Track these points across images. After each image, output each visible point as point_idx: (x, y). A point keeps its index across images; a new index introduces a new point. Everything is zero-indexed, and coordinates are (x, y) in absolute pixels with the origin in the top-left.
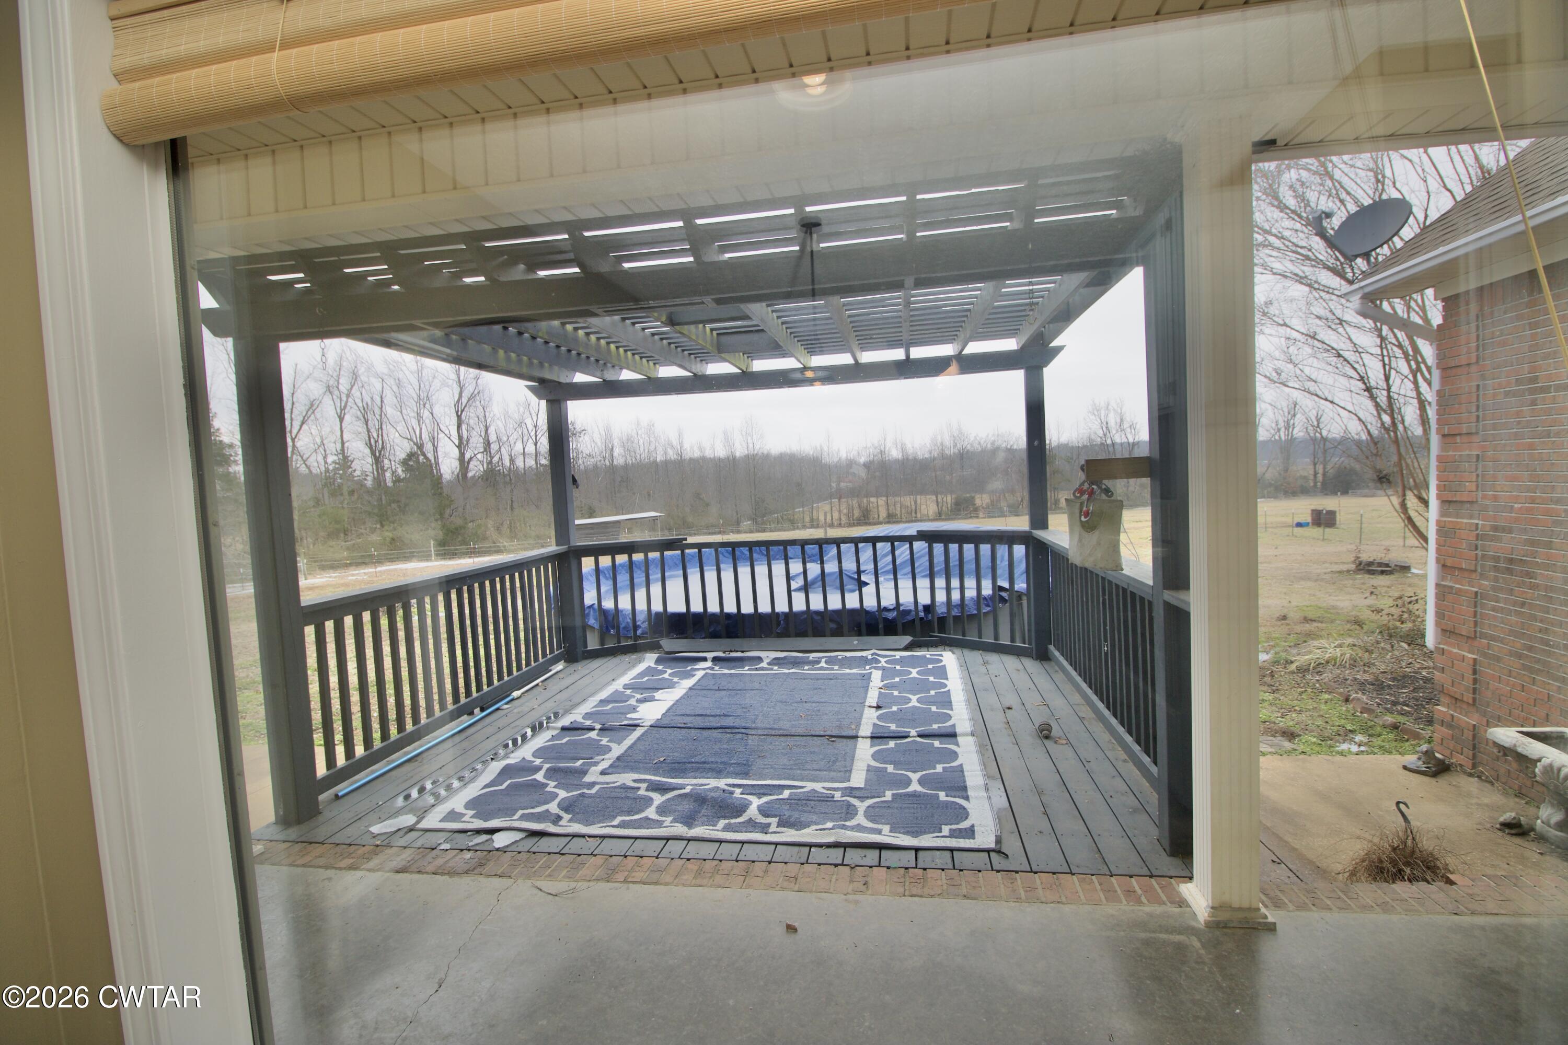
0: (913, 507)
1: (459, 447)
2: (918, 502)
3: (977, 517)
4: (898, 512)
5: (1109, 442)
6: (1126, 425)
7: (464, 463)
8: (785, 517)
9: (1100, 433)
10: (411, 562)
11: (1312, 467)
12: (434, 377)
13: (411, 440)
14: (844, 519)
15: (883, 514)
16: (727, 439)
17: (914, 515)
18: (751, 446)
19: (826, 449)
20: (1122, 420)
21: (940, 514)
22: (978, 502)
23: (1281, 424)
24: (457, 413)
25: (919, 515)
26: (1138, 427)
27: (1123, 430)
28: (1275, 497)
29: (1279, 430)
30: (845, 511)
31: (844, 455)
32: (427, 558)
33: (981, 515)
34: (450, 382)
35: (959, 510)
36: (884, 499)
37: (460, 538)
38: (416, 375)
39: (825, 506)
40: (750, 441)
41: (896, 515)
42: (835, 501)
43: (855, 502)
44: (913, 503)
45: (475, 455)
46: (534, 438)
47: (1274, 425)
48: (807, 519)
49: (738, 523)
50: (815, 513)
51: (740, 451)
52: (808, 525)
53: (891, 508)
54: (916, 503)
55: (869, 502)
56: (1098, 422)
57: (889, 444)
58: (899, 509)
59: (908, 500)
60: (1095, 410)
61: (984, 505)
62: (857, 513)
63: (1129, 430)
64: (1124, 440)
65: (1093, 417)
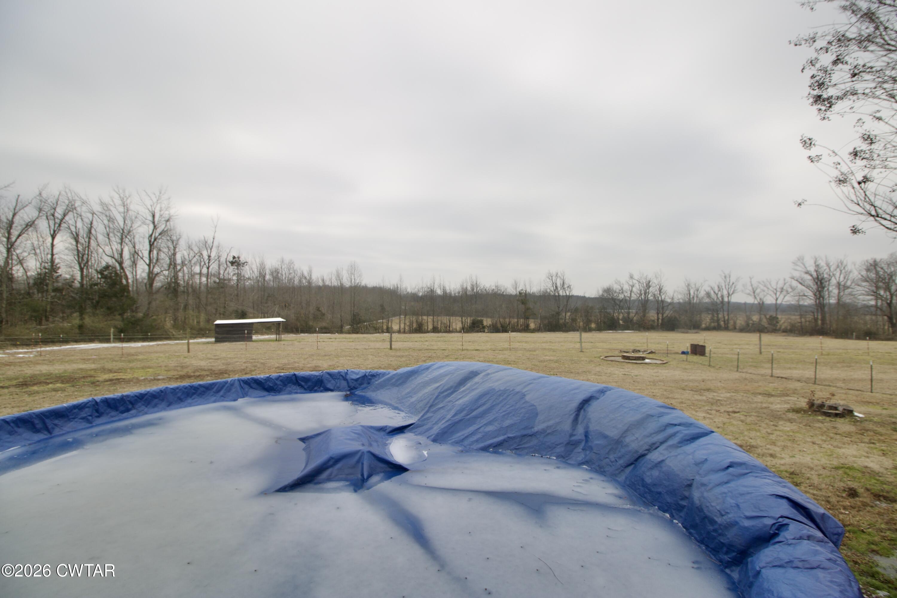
0: (448, 324)
1: (149, 265)
2: (451, 321)
3: (484, 332)
4: (439, 326)
5: (557, 294)
6: (566, 286)
7: (151, 277)
8: (371, 325)
9: (552, 289)
10: (93, 343)
11: (656, 315)
12: (136, 217)
13: (113, 257)
14: (407, 328)
15: (430, 327)
16: (338, 276)
17: (448, 328)
18: (353, 280)
19: (399, 286)
20: (563, 283)
21: (463, 328)
22: (485, 323)
23: (643, 292)
24: (150, 241)
25: (451, 329)
26: (572, 287)
27: (564, 289)
28: (639, 330)
29: (641, 295)
30: (408, 324)
31: (409, 290)
32: (108, 341)
33: (486, 331)
34: (148, 222)
35: (474, 327)
36: (432, 317)
37: (138, 328)
38: (123, 215)
39: (396, 320)
40: (353, 277)
41: (438, 328)
42: (402, 316)
43: (414, 319)
44: (448, 322)
45: (162, 271)
46: (207, 264)
47: (639, 292)
48: (385, 327)
49: (342, 327)
50: (390, 324)
51: (347, 283)
52: (385, 331)
53: (436, 323)
54: (450, 322)
55: (422, 319)
56: (551, 283)
57: (436, 286)
58: (440, 324)
59: (445, 319)
60: (550, 277)
61: (488, 325)
62: (415, 326)
63: (567, 289)
64: (564, 294)
65: (548, 280)
